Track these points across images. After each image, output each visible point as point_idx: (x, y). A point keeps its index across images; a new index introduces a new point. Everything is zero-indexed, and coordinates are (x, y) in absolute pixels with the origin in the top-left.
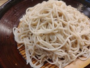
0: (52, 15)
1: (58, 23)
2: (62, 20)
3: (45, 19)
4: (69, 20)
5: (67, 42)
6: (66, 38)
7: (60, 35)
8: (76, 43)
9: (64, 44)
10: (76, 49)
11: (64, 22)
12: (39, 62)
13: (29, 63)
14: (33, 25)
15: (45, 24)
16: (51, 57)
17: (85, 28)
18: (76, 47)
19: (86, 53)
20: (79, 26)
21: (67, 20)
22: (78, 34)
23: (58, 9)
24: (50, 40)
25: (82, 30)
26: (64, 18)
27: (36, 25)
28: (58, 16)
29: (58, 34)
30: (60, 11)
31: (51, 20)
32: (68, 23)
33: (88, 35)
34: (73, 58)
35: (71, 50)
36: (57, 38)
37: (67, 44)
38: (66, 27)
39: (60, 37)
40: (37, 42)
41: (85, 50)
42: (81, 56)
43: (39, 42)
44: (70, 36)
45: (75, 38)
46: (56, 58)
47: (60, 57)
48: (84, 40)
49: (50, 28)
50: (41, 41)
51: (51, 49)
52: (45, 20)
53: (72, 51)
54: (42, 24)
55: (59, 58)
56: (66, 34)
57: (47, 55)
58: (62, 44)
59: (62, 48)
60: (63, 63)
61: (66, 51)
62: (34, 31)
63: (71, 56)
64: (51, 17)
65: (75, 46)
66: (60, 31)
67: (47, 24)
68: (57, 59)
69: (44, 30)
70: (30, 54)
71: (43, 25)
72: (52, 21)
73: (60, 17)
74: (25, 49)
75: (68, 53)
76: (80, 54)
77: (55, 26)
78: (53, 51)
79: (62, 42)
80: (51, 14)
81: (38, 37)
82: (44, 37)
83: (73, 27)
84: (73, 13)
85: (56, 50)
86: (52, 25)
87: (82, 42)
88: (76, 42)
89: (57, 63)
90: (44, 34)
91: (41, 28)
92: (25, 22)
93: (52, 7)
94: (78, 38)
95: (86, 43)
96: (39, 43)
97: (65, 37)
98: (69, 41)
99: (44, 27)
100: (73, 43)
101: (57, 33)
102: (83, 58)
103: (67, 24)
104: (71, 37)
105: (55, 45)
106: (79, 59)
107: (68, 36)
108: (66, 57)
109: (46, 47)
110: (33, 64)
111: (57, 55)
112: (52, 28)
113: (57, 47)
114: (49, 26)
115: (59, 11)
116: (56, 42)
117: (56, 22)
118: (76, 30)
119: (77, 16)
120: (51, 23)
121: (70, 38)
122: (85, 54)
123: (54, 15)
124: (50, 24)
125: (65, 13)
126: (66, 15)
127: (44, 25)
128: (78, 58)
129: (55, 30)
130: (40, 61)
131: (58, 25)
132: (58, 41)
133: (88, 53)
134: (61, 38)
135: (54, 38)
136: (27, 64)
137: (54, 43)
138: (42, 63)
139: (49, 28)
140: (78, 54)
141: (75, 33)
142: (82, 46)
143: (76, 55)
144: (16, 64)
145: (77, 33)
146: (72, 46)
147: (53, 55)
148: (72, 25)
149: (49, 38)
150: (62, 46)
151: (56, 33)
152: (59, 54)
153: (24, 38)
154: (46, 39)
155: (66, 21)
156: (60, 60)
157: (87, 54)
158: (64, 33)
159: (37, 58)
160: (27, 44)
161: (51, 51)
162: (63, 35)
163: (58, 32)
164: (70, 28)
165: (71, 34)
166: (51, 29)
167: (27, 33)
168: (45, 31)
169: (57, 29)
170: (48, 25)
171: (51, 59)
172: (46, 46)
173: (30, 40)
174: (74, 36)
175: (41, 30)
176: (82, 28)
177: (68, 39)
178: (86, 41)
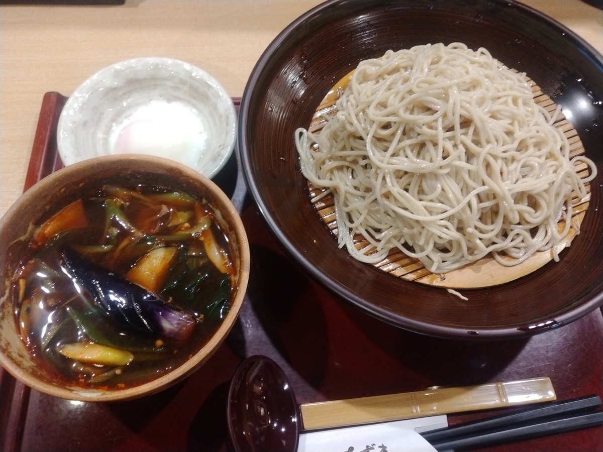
0: (443, 122)
1: (455, 146)
2: (468, 140)
3: (418, 130)
4: (488, 142)
5: (469, 205)
6: (468, 193)
7: (453, 182)
8: (495, 212)
9: (458, 208)
10: (490, 227)
11: (473, 147)
12: (376, 247)
13: (345, 246)
14: (376, 138)
15: (416, 144)
16: (413, 237)
17: (537, 171)
18: (493, 223)
19: (518, 246)
20: (519, 161)
21: (483, 142)
22: (506, 188)
23: (462, 107)
24: (421, 191)
25: (524, 177)
26: (476, 132)
27: (390, 142)
28: (457, 126)
29: (447, 180)
30: (468, 112)
31: (436, 136)
32: (483, 152)
33: (539, 194)
34: (476, 252)
35: (476, 228)
36: (443, 190)
37: (468, 209)
38: (475, 161)
39: (452, 188)
40: (384, 191)
41: (520, 239)
42: (503, 253)
43: (389, 192)
44: (480, 189)
45: (495, 198)
46: (427, 242)
47: (440, 242)
48: (524, 207)
49: (428, 157)
50: (396, 189)
51: (418, 214)
52: (419, 134)
53: (477, 232)
54: (407, 142)
55: (435, 243)
56: (471, 183)
57: (406, 230)
58: (453, 207)
59: (449, 219)
60: (443, 262)
61: (460, 229)
62: (381, 158)
63: (471, 245)
64: (436, 129)
65: (489, 221)
66: (454, 170)
67: (422, 145)
68: (431, 246)
69: (408, 162)
70: (351, 221)
71: (410, 146)
72: (437, 140)
73: (463, 131)
74: (333, 205)
75: (464, 235)
76: (502, 245)
77: (445, 155)
78: (424, 222)
79: (454, 202)
80: (440, 120)
81: (388, 179)
82: (405, 180)
83: (497, 165)
84: (508, 117)
85: (433, 222)
86: (436, 150)
87: (512, 210)
88: (495, 209)
89: (427, 256)
90: (406, 173)
91: (402, 152)
92: (351, 124)
93: (446, 99)
94: (504, 198)
95: (528, 217)
96: (387, 196)
97: (466, 190)
98: (474, 202)
99: (412, 151)
100: (485, 211)
101: (445, 177)
102: (507, 258)
103: (479, 154)
104: (484, 192)
105: (432, 207)
106: (494, 259)
107: (474, 189)
108: (455, 245)
109: (406, 209)
110: (356, 251)
111: (433, 234)
112: (434, 158)
113: (437, 214)
114: (428, 151)
115: (464, 113)
116: (437, 198)
117: (449, 145)
118: (501, 173)
119: (520, 127)
120: (435, 145)
121: (478, 196)
122: (519, 248)
123: (447, 123)
124: (430, 146)
125: (482, 120)
126: (484, 126)
127: (412, 147)
128: (490, 256)
129: (441, 167)
130: (380, 246)
131: (454, 153)
132: (443, 198)
133: (525, 248)
134: (454, 189)
135: (434, 189)
136: (340, 246)
137: (431, 201)
138: (384, 251)
139: (424, 159)
140: (494, 243)
141: (497, 183)
142: (511, 223)
143: (487, 246)
144: (315, 241)
145: (503, 184)
146: (480, 219)
147: (420, 233)
148: (495, 158)
149: (420, 186)
150: (451, 212)
151: (442, 175)
152: (439, 233)
153: (336, 172)
154: (411, 188)
155: (477, 143)
156: (436, 250)
157: (523, 251)
158: (466, 177)
159: (373, 237)
160: (346, 192)
161: (417, 222)
162: (462, 184)
163: (448, 174)
164: (488, 166)
165: (484, 184)
166: (431, 161)
167: (349, 159)
168: (412, 165)
169: (448, 165)
170: (425, 150)
171: (410, 244)
172: (407, 206)
173: (356, 183)
174: (491, 190)
175: (402, 158)
176: (525, 169)
177: (472, 197)
178: (529, 213)
